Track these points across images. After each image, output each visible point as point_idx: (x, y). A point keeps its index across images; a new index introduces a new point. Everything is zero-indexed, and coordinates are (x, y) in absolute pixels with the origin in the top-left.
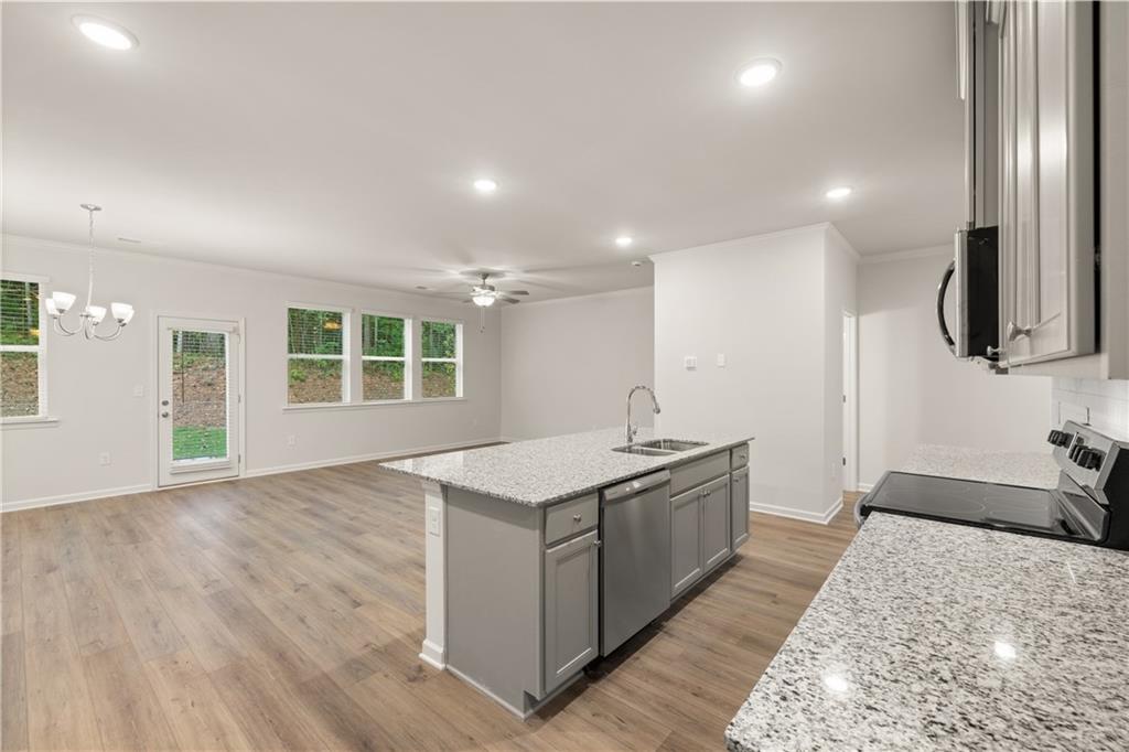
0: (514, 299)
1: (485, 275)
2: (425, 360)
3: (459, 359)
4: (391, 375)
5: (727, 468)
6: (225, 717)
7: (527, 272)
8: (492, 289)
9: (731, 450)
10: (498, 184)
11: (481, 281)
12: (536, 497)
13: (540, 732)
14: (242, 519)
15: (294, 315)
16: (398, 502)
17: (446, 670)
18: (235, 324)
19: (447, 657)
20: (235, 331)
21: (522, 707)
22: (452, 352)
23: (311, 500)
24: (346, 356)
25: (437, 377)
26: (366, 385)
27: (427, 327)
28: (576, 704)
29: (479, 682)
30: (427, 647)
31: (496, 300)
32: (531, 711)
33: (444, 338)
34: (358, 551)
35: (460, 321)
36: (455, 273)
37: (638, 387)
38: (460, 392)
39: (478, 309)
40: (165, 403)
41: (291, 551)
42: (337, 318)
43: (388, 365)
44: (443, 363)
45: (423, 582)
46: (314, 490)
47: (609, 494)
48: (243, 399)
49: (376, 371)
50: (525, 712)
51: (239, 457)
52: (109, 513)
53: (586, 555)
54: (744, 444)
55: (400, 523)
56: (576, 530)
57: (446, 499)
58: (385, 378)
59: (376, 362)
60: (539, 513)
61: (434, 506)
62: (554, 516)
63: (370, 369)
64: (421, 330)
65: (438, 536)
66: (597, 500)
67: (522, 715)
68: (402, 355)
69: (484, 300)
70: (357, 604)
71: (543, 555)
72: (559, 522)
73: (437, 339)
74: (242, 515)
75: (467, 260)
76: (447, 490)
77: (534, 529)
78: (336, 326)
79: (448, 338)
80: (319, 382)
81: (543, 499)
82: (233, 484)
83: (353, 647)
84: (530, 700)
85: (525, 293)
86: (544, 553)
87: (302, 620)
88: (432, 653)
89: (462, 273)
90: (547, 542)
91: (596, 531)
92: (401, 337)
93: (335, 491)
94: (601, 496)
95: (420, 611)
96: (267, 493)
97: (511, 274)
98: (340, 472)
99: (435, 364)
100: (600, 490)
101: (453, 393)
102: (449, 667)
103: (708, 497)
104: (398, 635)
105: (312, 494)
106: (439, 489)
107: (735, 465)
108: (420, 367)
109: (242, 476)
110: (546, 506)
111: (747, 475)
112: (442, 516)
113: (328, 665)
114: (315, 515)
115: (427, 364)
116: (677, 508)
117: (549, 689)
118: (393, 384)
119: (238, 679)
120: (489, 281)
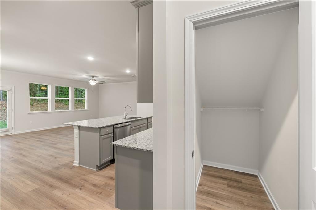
0: (102, 83)
1: (93, 77)
2: (76, 99)
3: (86, 98)
4: (64, 103)
5: (147, 122)
6: (23, 179)
7: (105, 76)
8: (95, 80)
9: (147, 118)
10: (94, 58)
11: (92, 78)
12: (98, 127)
13: (99, 172)
14: (16, 144)
15: (31, 85)
16: (67, 137)
17: (80, 166)
18: (11, 88)
19: (80, 163)
20: (11, 90)
21: (96, 168)
22: (85, 96)
23: (39, 138)
24: (49, 97)
25: (79, 103)
26: (56, 106)
27: (76, 89)
28: (108, 167)
29: (87, 166)
30: (75, 162)
31: (96, 83)
32: (98, 169)
33: (82, 92)
34: (56, 148)
35: (86, 88)
36: (84, 76)
37: (127, 106)
38: (86, 108)
39: (91, 86)
41: (35, 150)
42: (46, 86)
43: (63, 100)
44: (82, 100)
45: (74, 152)
46: (40, 136)
47: (115, 126)
48: (13, 111)
49: (59, 102)
50: (96, 169)
51: (12, 128)
53: (110, 138)
54: (151, 117)
55: (68, 141)
56: (107, 133)
57: (79, 129)
58: (62, 104)
59: (59, 99)
60: (99, 130)
61: (76, 131)
62: (102, 130)
63: (57, 101)
64: (74, 90)
65: (77, 137)
66: (112, 128)
67: (96, 170)
68: (68, 97)
69: (93, 83)
70: (56, 158)
71: (100, 138)
72: (103, 131)
73: (79, 93)
74: (16, 143)
75: (88, 73)
76: (79, 127)
77: (98, 133)
78: (45, 88)
79: (83, 92)
80: (38, 105)
81: (99, 127)
82: (11, 136)
83: (56, 165)
84: (98, 167)
85: (104, 82)
86: (100, 137)
87: (41, 162)
88: (76, 163)
89: (87, 76)
90: (101, 135)
91: (112, 134)
92: (68, 92)
93: (47, 135)
94: (113, 127)
95: (73, 157)
96: (24, 137)
97: (101, 77)
98: (47, 131)
99: (79, 100)
100: (113, 125)
101: (85, 108)
102: (80, 165)
103: (141, 128)
104: (67, 162)
105: (40, 137)
106: (77, 127)
107: (148, 122)
108: (74, 101)
109: (13, 134)
110: (100, 128)
111: (152, 124)
112: (78, 133)
113: (50, 169)
114: (41, 141)
115: (76, 100)
116: (133, 130)
117: (101, 164)
118: (65, 106)
119: (25, 173)
120: (94, 78)
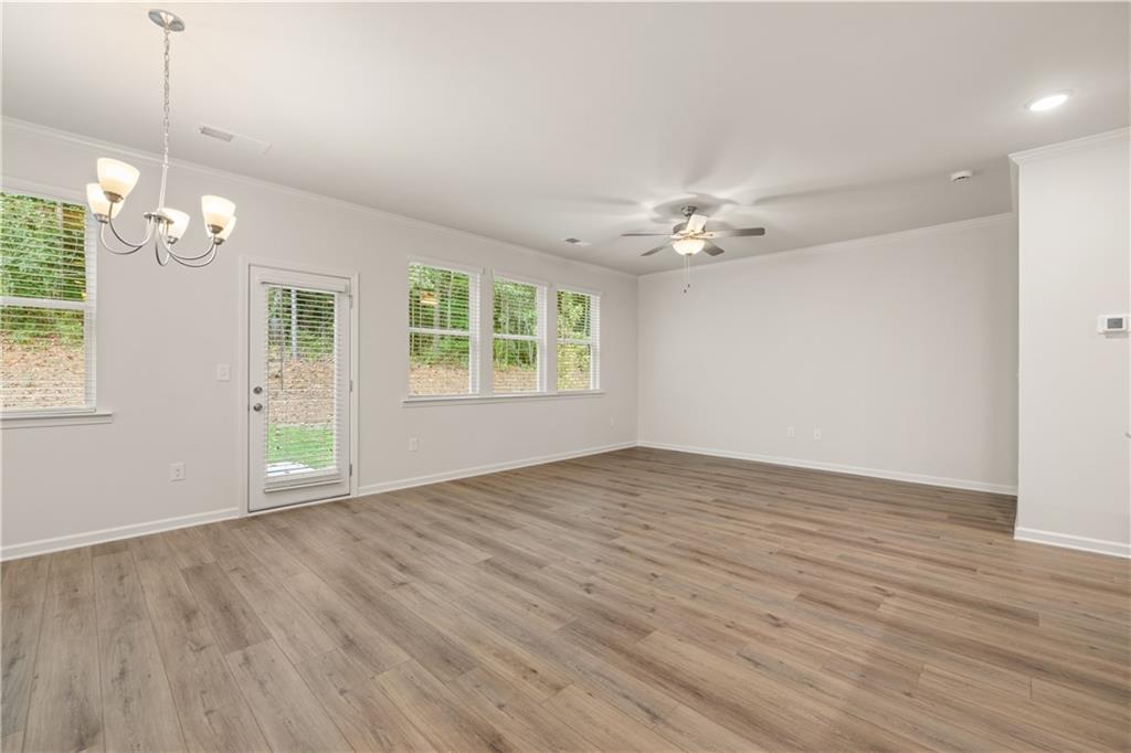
1: (691, 211)
3: (594, 340)
18: (346, 282)
20: (346, 291)
24: (474, 332)
35: (597, 290)
38: (596, 382)
40: (258, 391)
48: (355, 387)
51: (351, 467)
52: (185, 563)
68: (533, 334)
82: (343, 505)
101: (587, 385)
109: (354, 495)
